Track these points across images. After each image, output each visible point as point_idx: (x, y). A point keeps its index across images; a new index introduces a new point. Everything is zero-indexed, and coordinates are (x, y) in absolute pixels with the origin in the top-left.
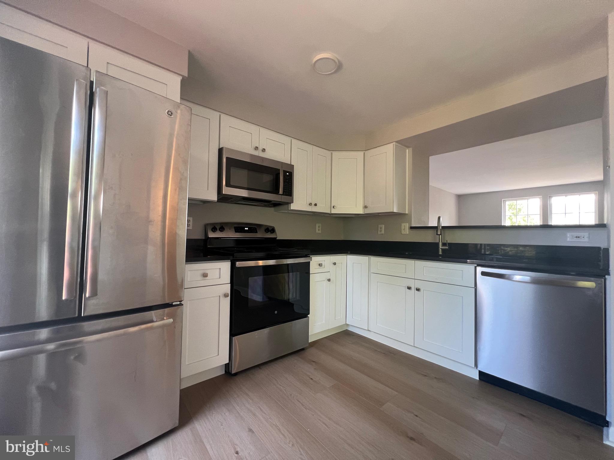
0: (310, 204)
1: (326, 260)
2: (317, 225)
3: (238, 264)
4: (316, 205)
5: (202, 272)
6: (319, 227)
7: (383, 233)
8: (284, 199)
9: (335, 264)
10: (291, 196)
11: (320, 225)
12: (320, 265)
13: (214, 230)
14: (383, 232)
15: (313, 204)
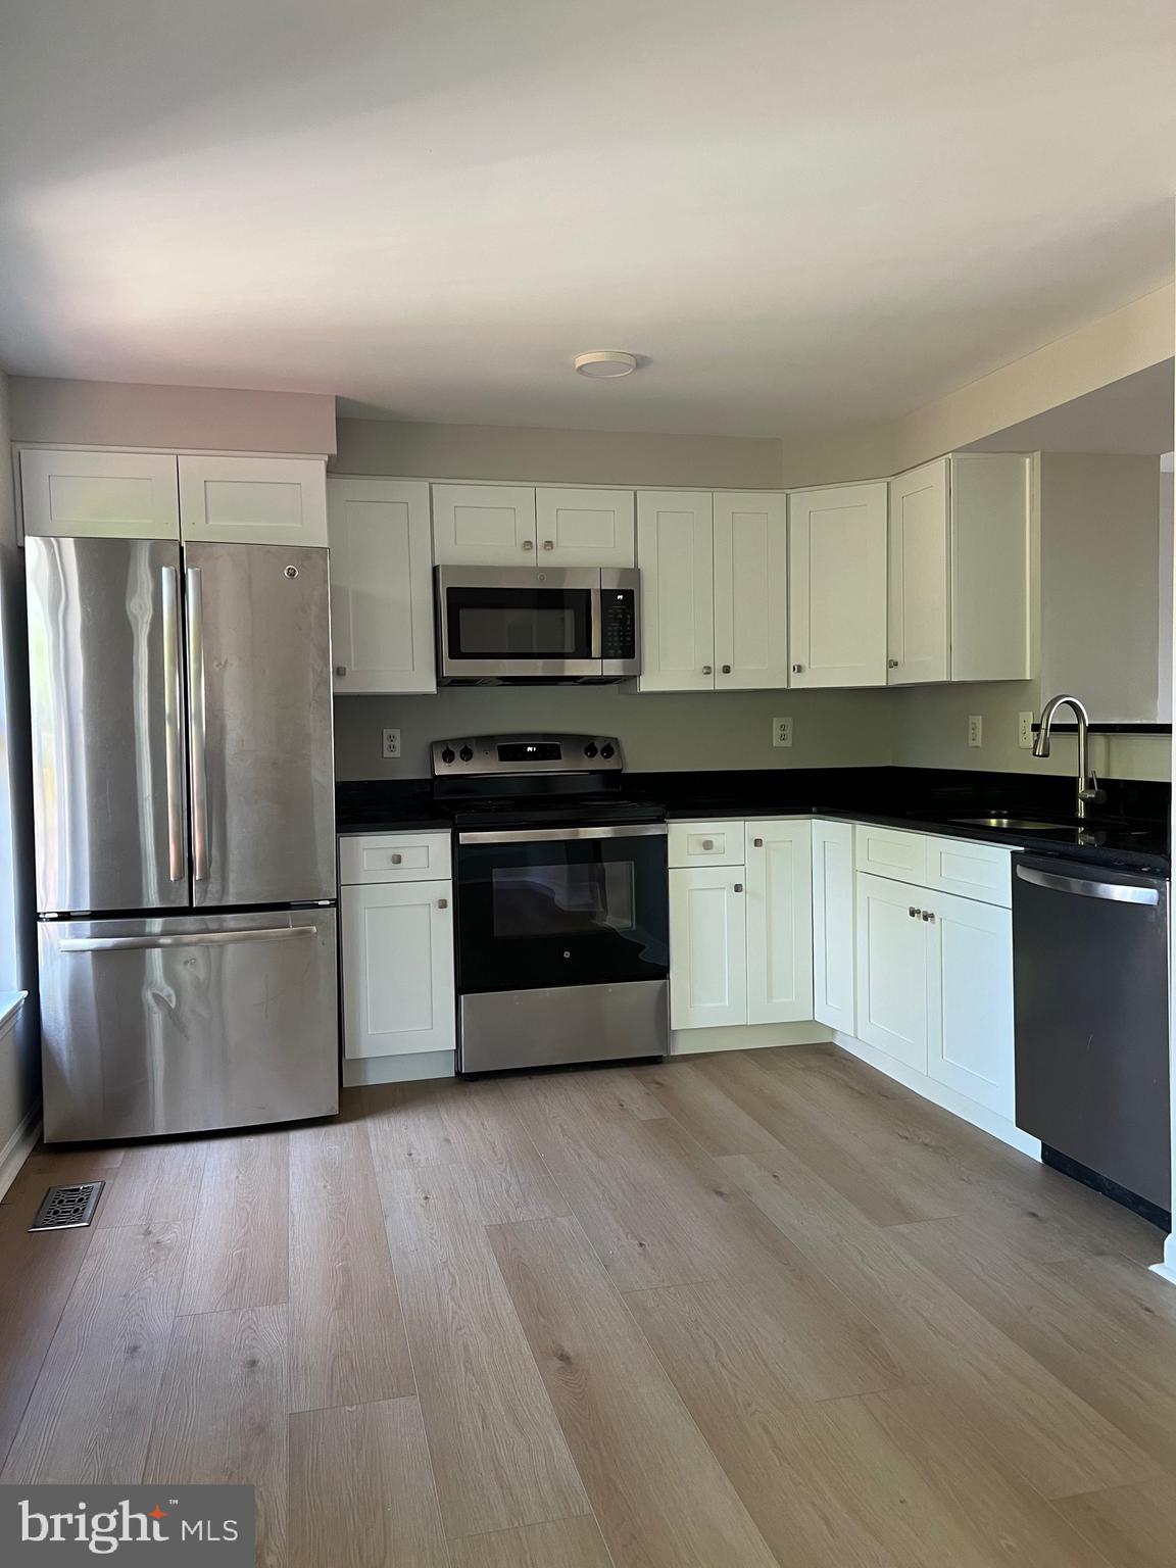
0: (708, 671)
1: (730, 833)
2: (776, 723)
3: (465, 838)
4: (727, 670)
5: (391, 853)
6: (783, 728)
7: (979, 744)
8: (613, 667)
9: (758, 843)
10: (633, 657)
11: (788, 721)
12: (708, 845)
13: (448, 757)
14: (979, 742)
15: (719, 666)
